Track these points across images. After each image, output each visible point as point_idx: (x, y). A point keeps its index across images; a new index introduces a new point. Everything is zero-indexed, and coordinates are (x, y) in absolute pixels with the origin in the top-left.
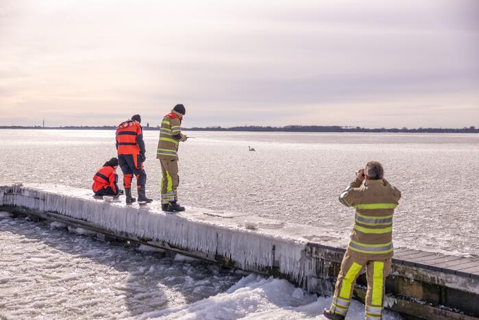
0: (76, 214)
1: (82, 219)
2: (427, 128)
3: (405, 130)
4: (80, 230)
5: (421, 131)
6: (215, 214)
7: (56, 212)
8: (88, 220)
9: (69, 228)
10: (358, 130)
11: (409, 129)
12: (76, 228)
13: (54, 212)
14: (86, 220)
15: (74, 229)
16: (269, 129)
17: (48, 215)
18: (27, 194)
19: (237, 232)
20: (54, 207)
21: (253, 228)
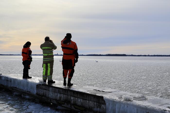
0: (25, 89)
1: (28, 91)
2: (157, 55)
3: (149, 56)
4: (27, 97)
5: (154, 56)
6: (101, 90)
7: (16, 88)
8: (31, 92)
9: (22, 95)
10: (132, 55)
11: (150, 55)
12: (25, 95)
13: (15, 88)
14: (30, 92)
15: (24, 96)
16: (100, 55)
17: (13, 89)
18: (3, 78)
19: (120, 103)
20: (15, 85)
21: (129, 100)
